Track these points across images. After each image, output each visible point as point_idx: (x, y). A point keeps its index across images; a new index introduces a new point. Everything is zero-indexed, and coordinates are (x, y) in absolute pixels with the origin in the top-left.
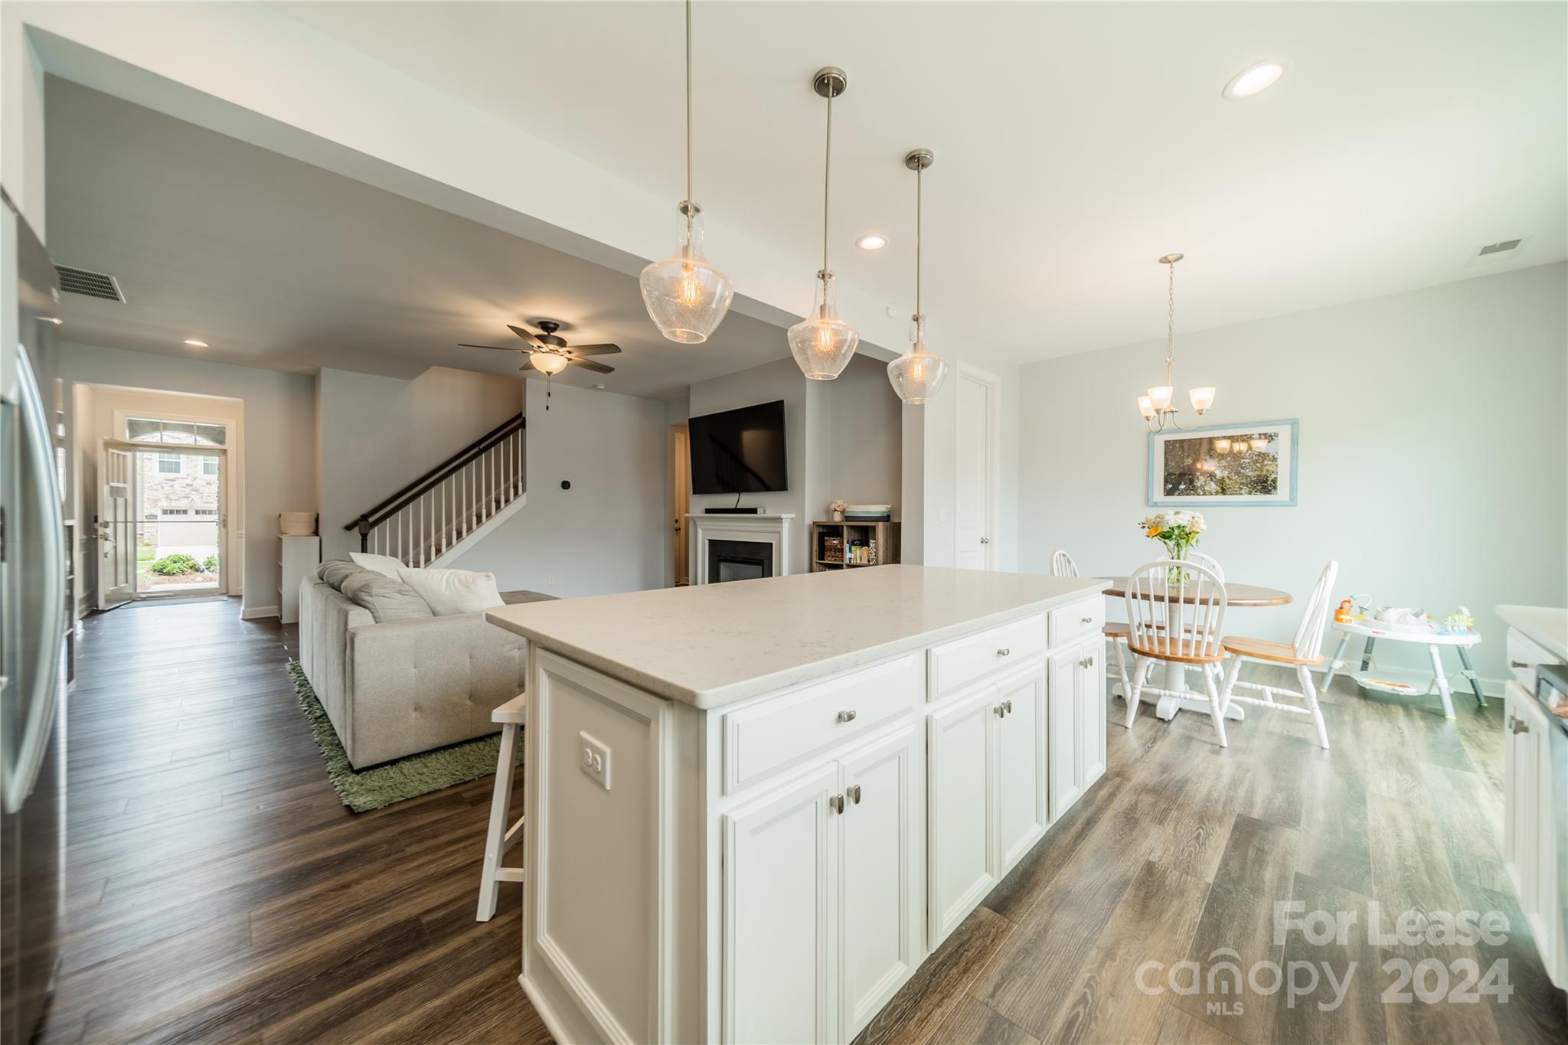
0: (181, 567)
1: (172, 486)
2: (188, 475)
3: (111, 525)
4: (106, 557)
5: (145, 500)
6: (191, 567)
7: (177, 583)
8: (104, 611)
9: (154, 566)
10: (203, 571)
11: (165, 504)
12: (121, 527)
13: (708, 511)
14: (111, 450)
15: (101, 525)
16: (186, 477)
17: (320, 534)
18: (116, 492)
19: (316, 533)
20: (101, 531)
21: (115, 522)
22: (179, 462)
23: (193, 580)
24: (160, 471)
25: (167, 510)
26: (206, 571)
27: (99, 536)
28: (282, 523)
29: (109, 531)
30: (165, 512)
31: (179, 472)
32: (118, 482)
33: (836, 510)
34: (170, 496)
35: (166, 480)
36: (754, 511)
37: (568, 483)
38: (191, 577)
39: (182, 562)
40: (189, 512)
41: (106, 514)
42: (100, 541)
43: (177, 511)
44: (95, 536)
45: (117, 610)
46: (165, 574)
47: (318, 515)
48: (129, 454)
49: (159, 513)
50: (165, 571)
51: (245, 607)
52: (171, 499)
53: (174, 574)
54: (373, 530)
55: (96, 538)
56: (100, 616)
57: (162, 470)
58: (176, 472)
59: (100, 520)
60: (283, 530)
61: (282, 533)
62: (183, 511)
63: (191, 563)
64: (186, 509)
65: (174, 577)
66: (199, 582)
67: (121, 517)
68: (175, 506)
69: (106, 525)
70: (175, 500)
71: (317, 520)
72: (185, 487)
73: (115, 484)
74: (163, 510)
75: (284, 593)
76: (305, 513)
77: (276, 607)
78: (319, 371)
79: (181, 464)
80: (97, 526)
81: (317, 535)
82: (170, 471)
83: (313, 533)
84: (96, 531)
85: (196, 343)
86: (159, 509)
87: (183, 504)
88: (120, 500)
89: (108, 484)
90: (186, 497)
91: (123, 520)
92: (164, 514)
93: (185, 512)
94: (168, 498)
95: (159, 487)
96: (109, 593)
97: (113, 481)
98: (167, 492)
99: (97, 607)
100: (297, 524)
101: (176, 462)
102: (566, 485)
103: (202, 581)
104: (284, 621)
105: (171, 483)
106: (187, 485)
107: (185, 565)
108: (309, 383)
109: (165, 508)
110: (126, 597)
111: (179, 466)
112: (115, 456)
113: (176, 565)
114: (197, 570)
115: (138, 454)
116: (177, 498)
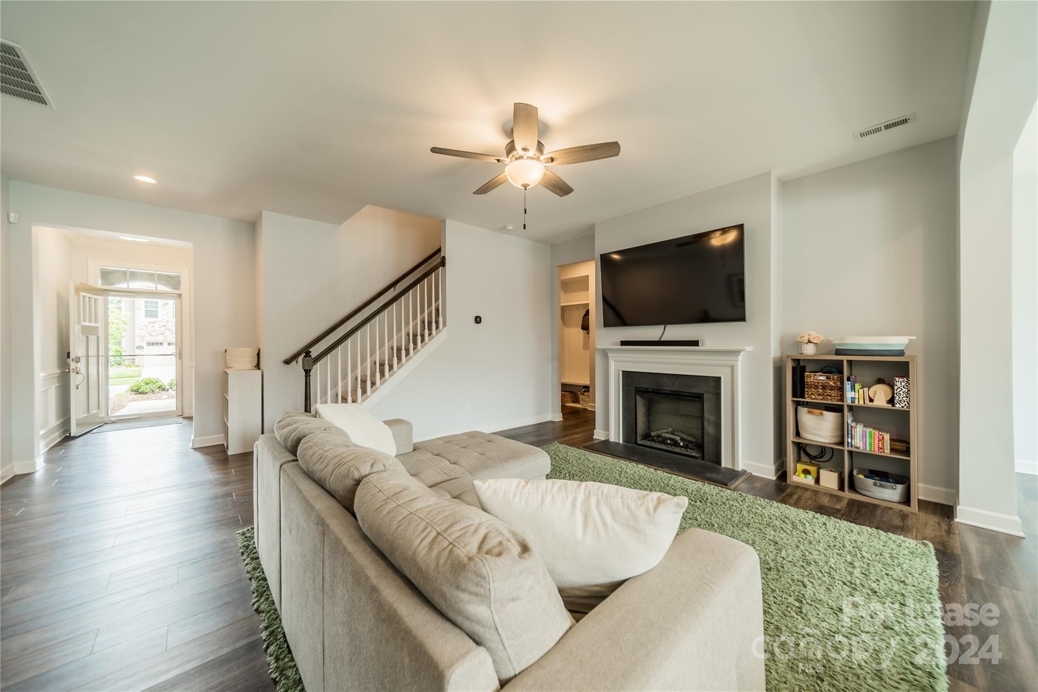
0: (152, 387)
1: (153, 327)
2: (163, 319)
3: (83, 360)
4: (78, 388)
5: (136, 336)
6: (159, 388)
7: (149, 400)
8: (75, 438)
9: (132, 387)
10: (168, 390)
11: (149, 339)
12: (93, 361)
13: (624, 343)
14: (82, 294)
15: (73, 360)
16: (161, 320)
17: (261, 367)
18: (88, 332)
19: (258, 366)
20: (73, 365)
21: (88, 356)
22: (157, 311)
23: (160, 397)
24: (145, 317)
25: (150, 343)
26: (170, 390)
27: (71, 370)
28: (228, 358)
29: (81, 366)
30: (149, 344)
31: (157, 317)
32: (90, 321)
33: (810, 342)
34: (152, 334)
35: (149, 323)
36: (695, 343)
37: (480, 318)
38: (159, 395)
39: (152, 384)
40: (164, 344)
41: (77, 349)
42: (72, 375)
43: (156, 343)
44: (68, 370)
45: (89, 435)
46: (140, 393)
47: (259, 350)
48: (100, 299)
49: (145, 345)
50: (140, 391)
51: (195, 437)
52: (152, 335)
53: (146, 393)
54: (315, 366)
55: (69, 371)
56: (72, 442)
57: (146, 316)
58: (155, 317)
59: (72, 356)
60: (228, 365)
61: (228, 368)
62: (160, 343)
63: (158, 385)
64: (162, 342)
65: (146, 395)
66: (164, 399)
67: (92, 352)
68: (155, 340)
69: (78, 360)
70: (155, 336)
71: (258, 355)
72: (161, 327)
73: (87, 324)
74: (148, 343)
75: (230, 425)
76: (248, 349)
77: (223, 435)
78: (259, 216)
79: (159, 312)
80: (70, 361)
81: (259, 369)
82: (152, 316)
83: (255, 367)
84: (69, 365)
85: (145, 179)
86: (145, 343)
87: (160, 339)
88: (92, 338)
89: (79, 323)
90: (161, 334)
91: (96, 354)
92: (148, 345)
93: (161, 344)
94: (150, 335)
95: (145, 327)
96: (80, 420)
97: (84, 321)
98: (150, 331)
99: (70, 434)
100: (242, 359)
101: (155, 311)
102: (478, 320)
103: (167, 398)
104: (230, 452)
105: (152, 325)
106: (163, 326)
107: (154, 386)
108: (252, 227)
109: (148, 342)
110: (99, 420)
111: (157, 313)
112: (87, 298)
113: (148, 386)
114: (163, 390)
115: (110, 298)
116: (156, 335)
